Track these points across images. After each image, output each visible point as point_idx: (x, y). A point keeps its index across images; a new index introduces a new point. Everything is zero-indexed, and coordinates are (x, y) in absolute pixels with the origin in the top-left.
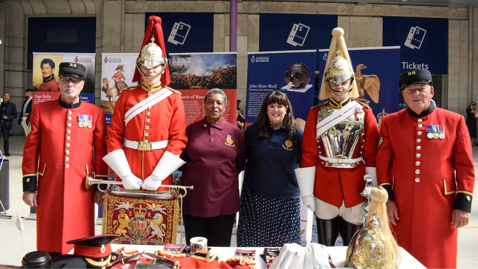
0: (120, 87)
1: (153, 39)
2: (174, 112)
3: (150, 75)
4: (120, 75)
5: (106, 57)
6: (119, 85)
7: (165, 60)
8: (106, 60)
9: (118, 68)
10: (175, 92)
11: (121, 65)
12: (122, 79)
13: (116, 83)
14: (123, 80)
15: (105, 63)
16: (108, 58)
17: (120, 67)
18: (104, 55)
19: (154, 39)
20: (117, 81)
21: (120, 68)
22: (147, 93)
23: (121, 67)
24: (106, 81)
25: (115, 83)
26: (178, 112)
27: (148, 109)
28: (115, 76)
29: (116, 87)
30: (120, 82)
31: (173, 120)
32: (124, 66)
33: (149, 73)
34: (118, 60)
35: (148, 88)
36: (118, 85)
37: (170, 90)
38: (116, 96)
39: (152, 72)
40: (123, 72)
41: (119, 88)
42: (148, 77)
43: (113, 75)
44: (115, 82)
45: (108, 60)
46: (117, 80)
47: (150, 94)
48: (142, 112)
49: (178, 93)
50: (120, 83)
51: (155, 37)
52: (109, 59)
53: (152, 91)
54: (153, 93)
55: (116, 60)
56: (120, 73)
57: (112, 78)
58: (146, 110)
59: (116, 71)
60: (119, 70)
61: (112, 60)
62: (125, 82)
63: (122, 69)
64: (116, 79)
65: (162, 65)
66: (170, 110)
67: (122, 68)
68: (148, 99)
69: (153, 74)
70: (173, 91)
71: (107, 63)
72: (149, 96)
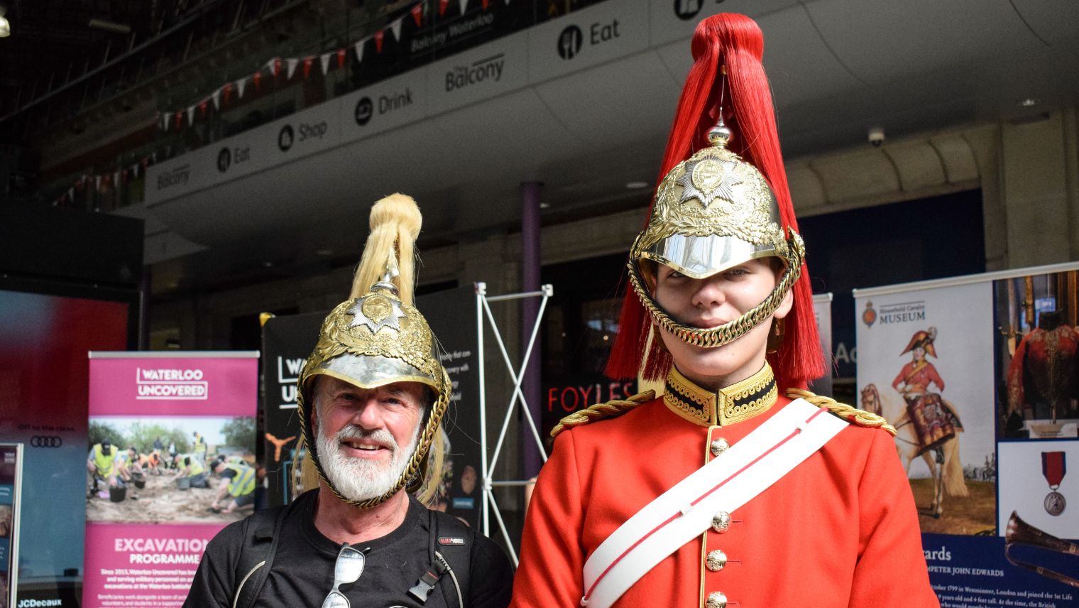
0: (926, 420)
1: (721, 132)
2: (866, 540)
3: (705, 317)
4: (922, 371)
5: (869, 305)
6: (923, 412)
7: (790, 240)
8: (870, 318)
9: (915, 345)
10: (859, 419)
11: (926, 330)
12: (932, 388)
13: (911, 404)
14: (937, 391)
15: (866, 326)
16: (876, 308)
17: (922, 337)
18: (862, 297)
19: (726, 131)
20: (913, 396)
21: (922, 342)
22: (701, 431)
23: (927, 337)
24: (871, 398)
25: (904, 405)
26: (883, 540)
27: (712, 530)
28: (905, 377)
29: (909, 419)
30: (925, 398)
31: (863, 591)
32: (936, 331)
33: (701, 307)
34: (912, 312)
35: (700, 407)
36: (918, 412)
37: (830, 411)
38: (911, 459)
39: (715, 304)
40: (935, 355)
41: (922, 422)
42: (695, 331)
43: (897, 371)
44: (907, 400)
45: (879, 315)
46: (910, 391)
47: (715, 438)
48: (676, 555)
49: (878, 427)
50: (926, 405)
51: (728, 124)
52: (882, 311)
53: (724, 422)
54: (734, 435)
55: (907, 312)
56: (925, 361)
57: (895, 385)
58: (700, 538)
59: (909, 357)
60: (920, 351)
61: (892, 314)
62: (943, 397)
63: (929, 347)
64: (909, 387)
65: (776, 265)
66: (836, 528)
67: (931, 342)
68: (712, 471)
69: (724, 315)
70: (845, 414)
71: (873, 326)
72: (713, 455)
